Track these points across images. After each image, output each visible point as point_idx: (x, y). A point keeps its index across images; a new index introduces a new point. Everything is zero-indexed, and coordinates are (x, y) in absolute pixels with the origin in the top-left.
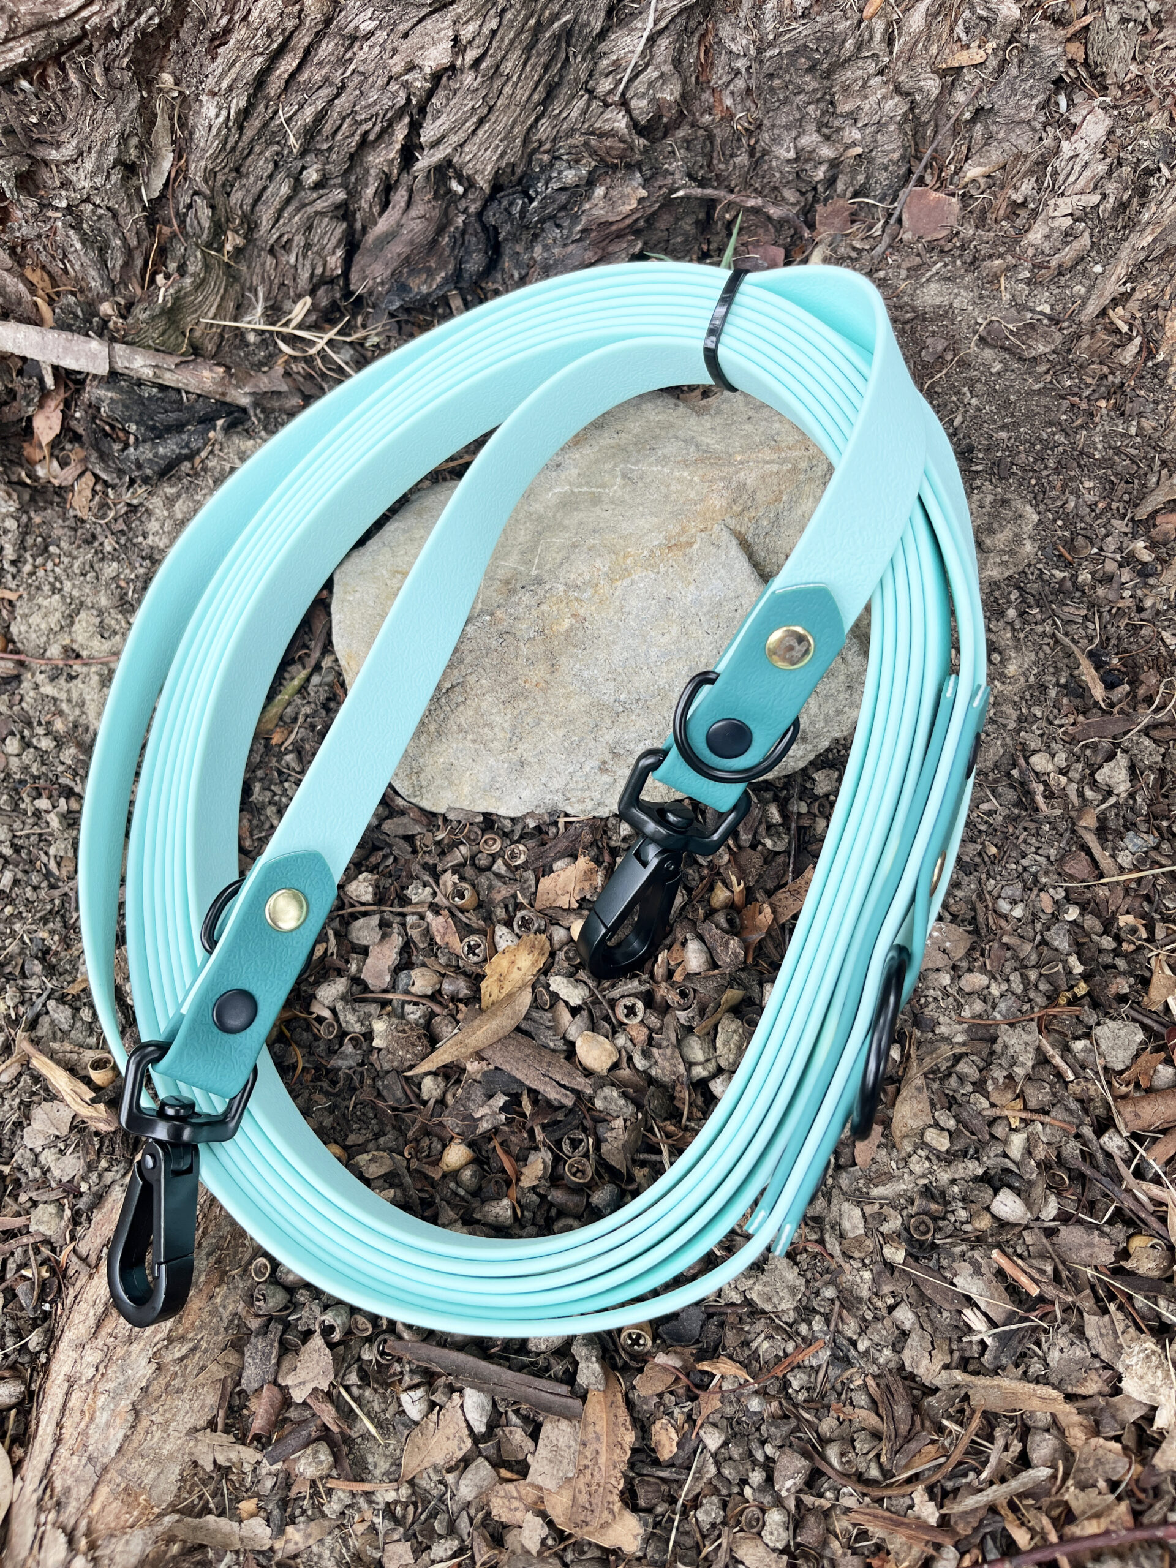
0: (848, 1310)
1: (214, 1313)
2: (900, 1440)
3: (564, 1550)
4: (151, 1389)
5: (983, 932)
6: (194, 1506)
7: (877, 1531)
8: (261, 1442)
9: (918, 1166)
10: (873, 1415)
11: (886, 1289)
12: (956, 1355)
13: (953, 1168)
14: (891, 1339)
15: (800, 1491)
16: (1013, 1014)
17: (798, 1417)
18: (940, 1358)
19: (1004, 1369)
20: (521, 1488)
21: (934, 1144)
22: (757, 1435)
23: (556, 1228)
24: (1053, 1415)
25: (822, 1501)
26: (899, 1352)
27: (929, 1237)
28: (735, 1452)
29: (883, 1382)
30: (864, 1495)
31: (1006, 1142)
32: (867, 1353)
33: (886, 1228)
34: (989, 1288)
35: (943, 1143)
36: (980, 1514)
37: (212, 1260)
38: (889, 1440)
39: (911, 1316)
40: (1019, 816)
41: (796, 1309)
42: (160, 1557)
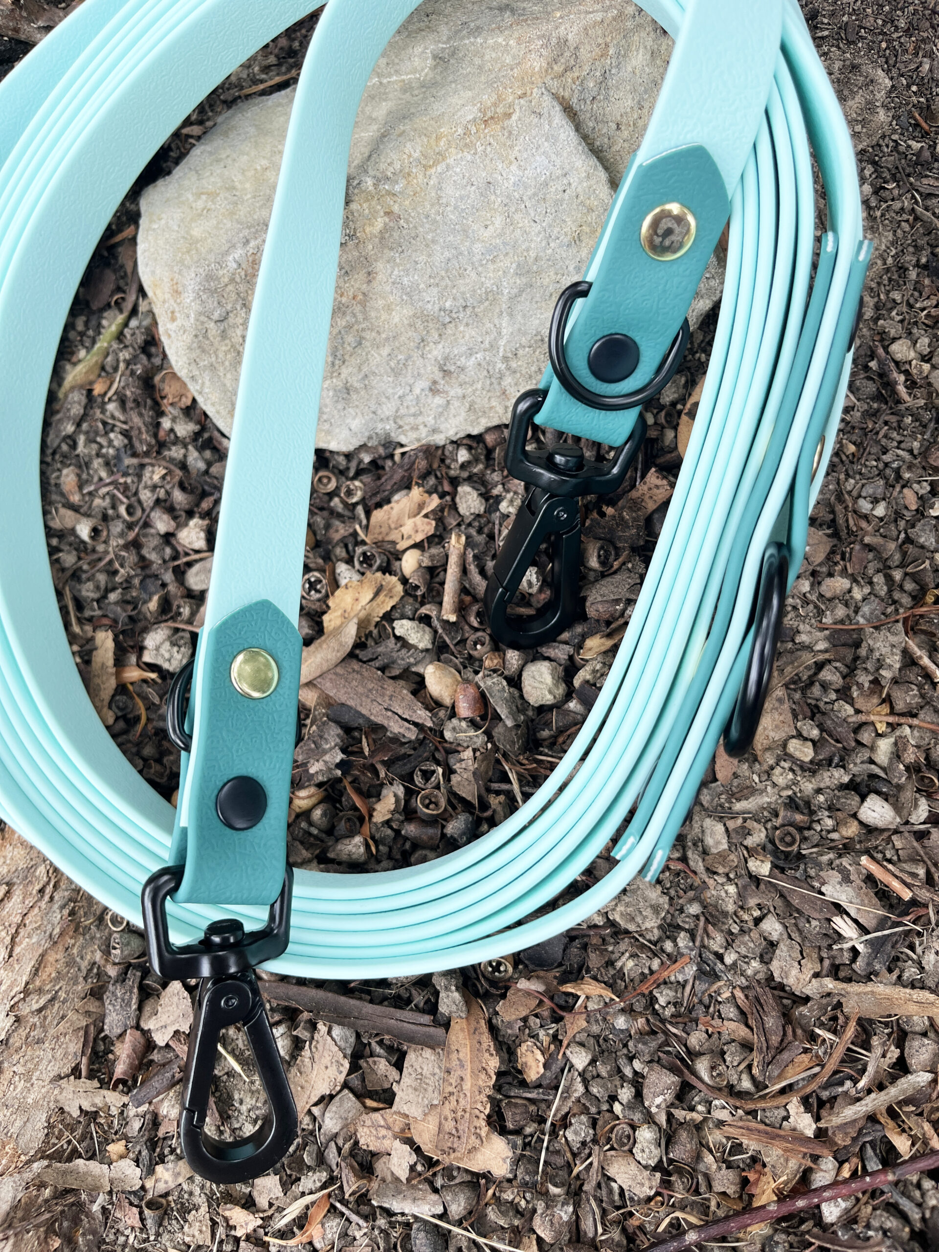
0: (714, 925)
1: (71, 963)
2: (773, 1052)
3: (434, 1175)
4: (11, 1041)
5: (844, 534)
6: (64, 1151)
7: (752, 1145)
8: (126, 1085)
9: (782, 777)
10: (743, 1027)
11: (752, 902)
12: (827, 963)
13: (818, 777)
14: (758, 951)
15: (672, 1105)
16: (877, 617)
17: (666, 1033)
18: (811, 966)
19: (877, 974)
20: (387, 1117)
21: (798, 754)
22: (625, 1051)
23: (413, 860)
24: (930, 1019)
25: (694, 1115)
26: (767, 963)
27: (795, 848)
28: (603, 1069)
29: (751, 994)
30: (736, 1108)
31: (873, 748)
32: (735, 964)
33: (750, 842)
34: (858, 895)
35: (806, 753)
36: (861, 1123)
37: (66, 912)
38: (760, 1051)
39: (778, 927)
40: (878, 410)
41: (660, 927)
42: (31, 1202)
